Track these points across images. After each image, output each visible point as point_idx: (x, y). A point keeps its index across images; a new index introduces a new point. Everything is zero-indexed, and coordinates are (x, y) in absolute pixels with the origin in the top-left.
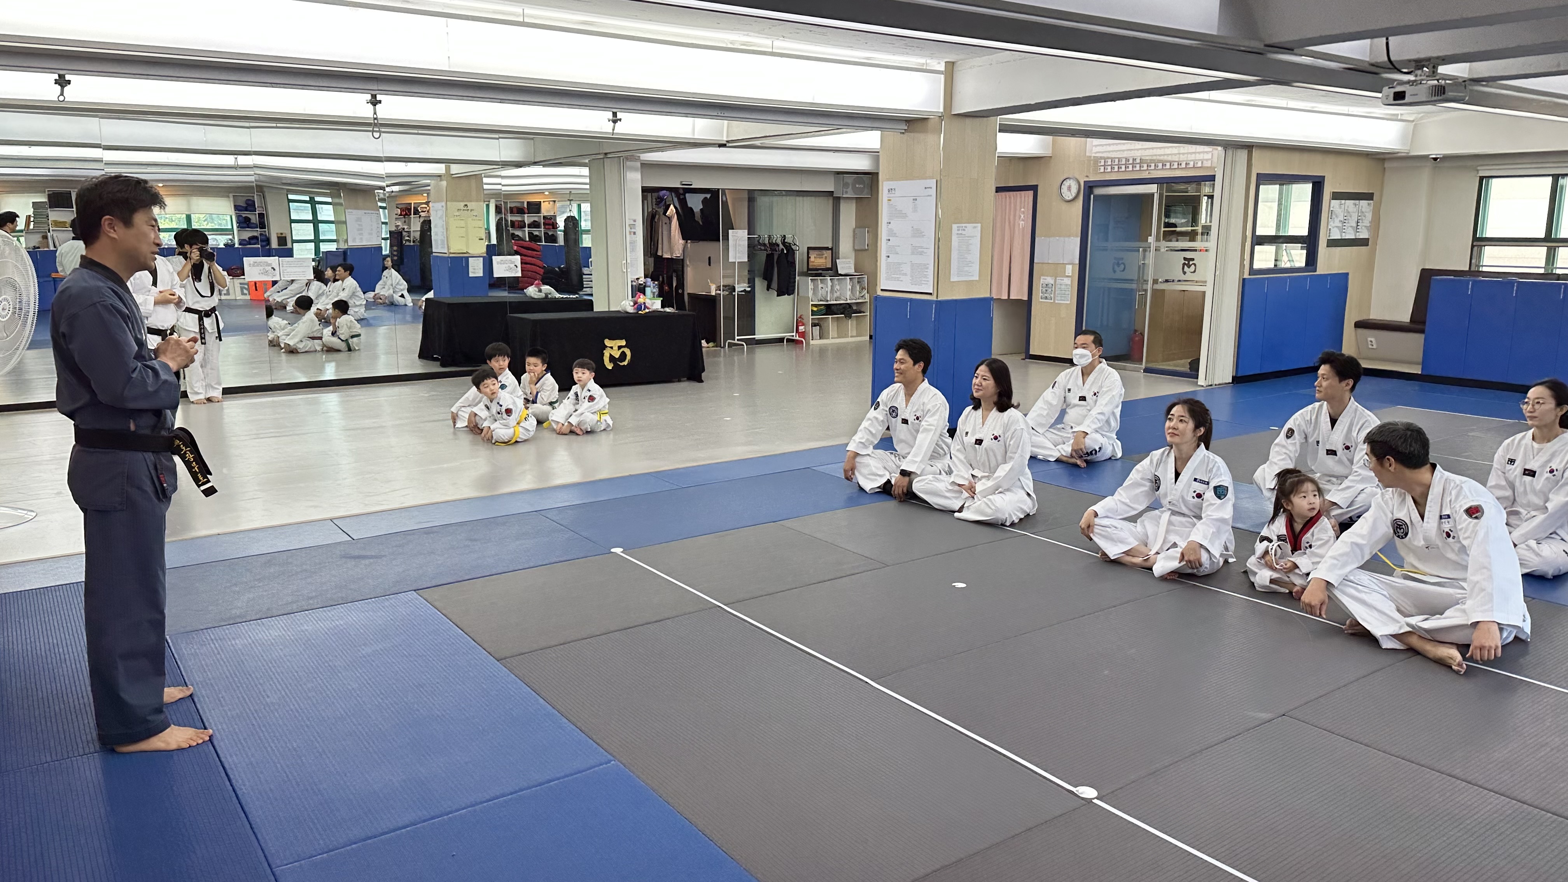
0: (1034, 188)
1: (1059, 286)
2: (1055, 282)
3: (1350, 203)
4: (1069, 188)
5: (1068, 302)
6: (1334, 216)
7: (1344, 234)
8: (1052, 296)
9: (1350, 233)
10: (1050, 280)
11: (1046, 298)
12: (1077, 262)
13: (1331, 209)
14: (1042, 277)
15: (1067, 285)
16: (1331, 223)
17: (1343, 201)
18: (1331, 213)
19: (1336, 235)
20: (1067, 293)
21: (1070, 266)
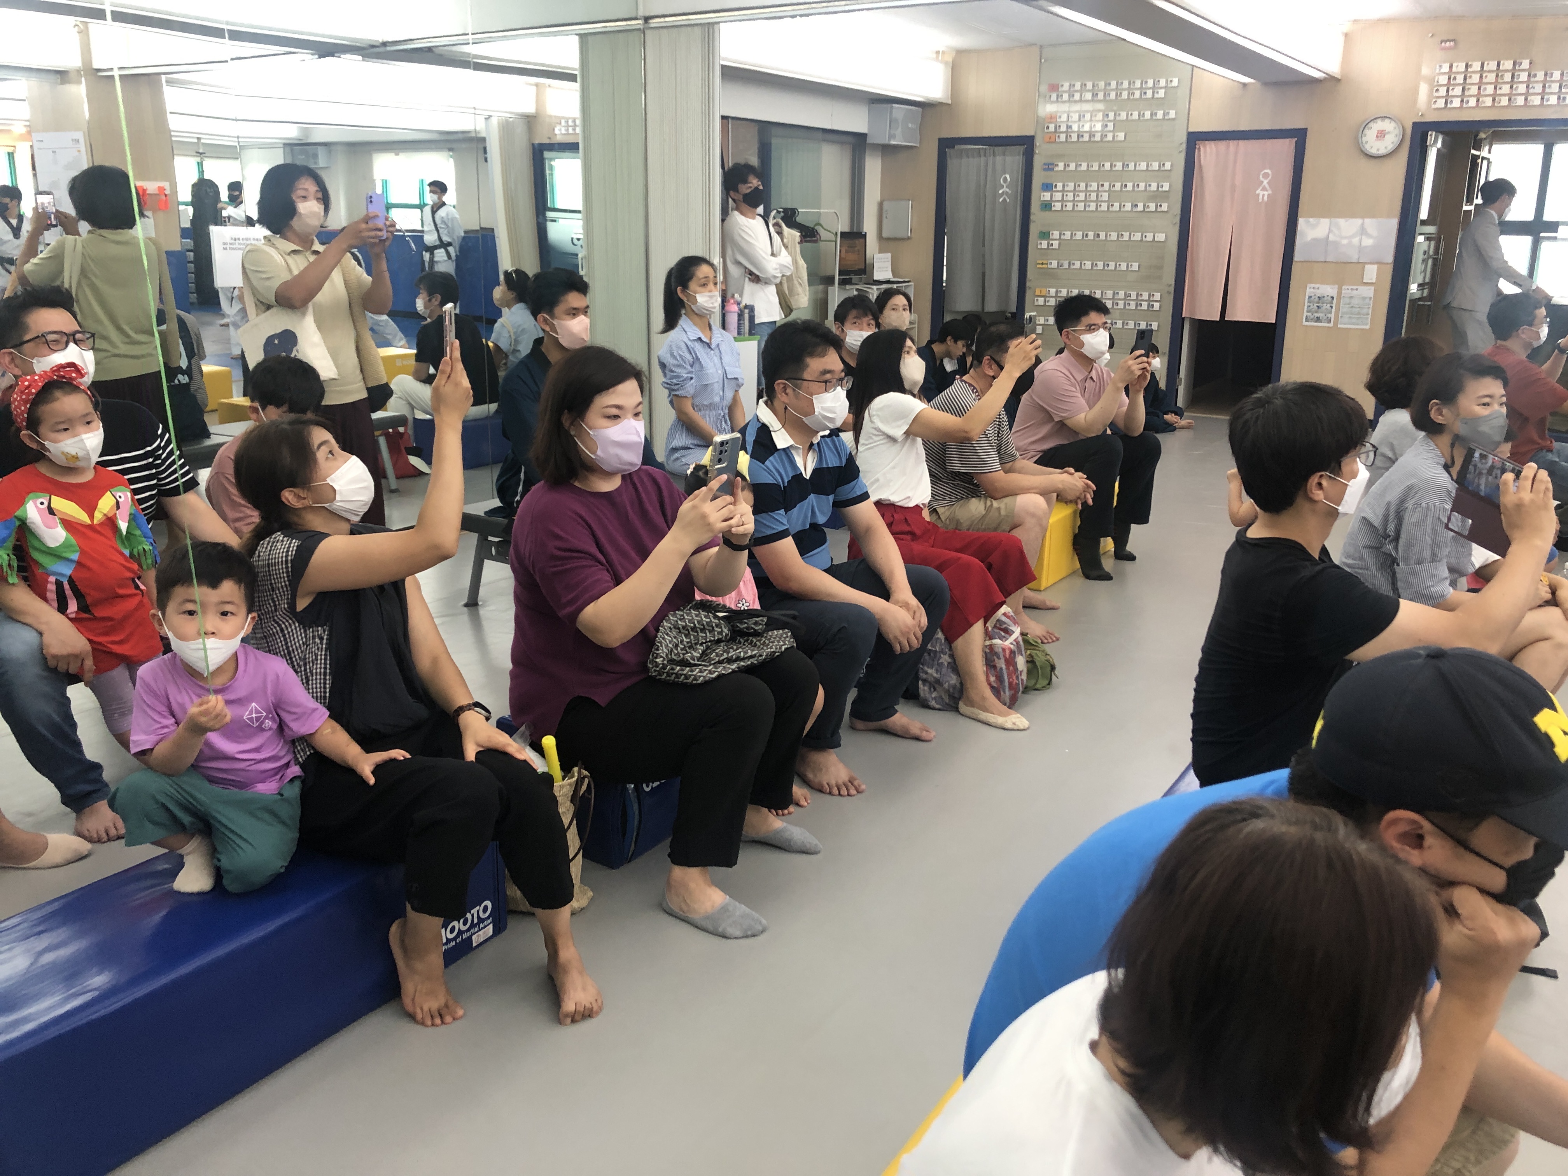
0: (1300, 136)
1: (1347, 300)
2: (1339, 293)
4: (1381, 135)
5: (1368, 327)
8: (1332, 316)
10: (1328, 290)
11: (1318, 319)
12: (1390, 258)
14: (1309, 286)
15: (1364, 298)
20: (1365, 311)
21: (1375, 267)
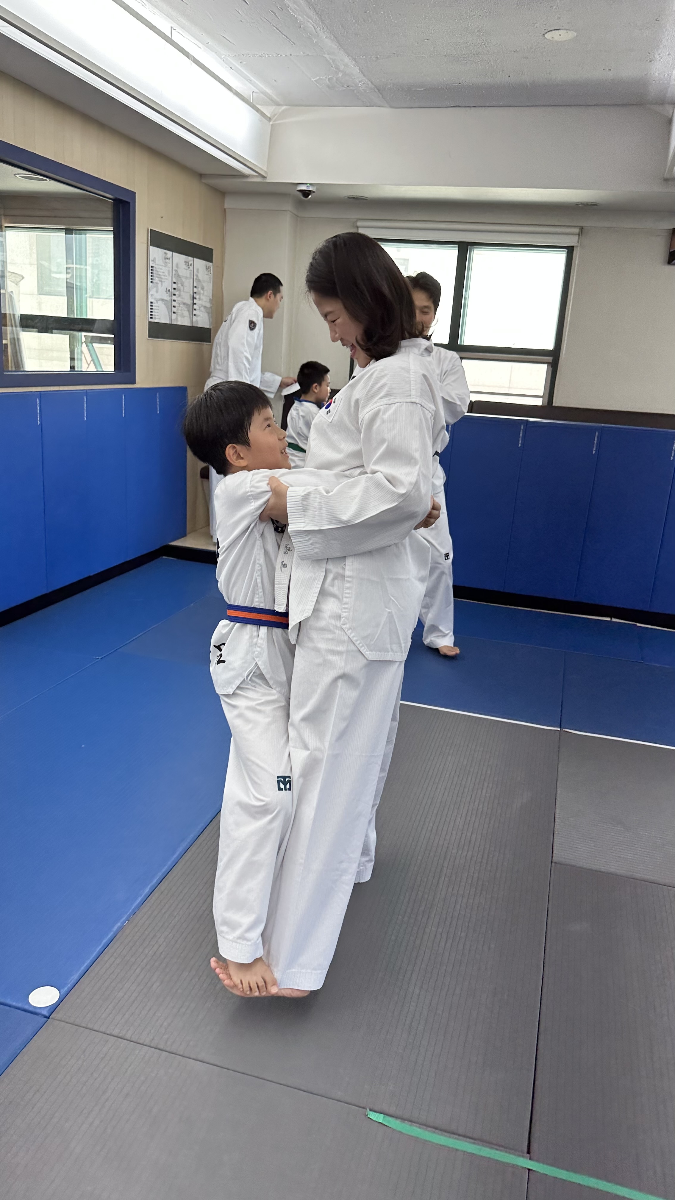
3: (179, 259)
6: (156, 280)
7: (174, 316)
9: (183, 316)
13: (151, 264)
16: (152, 292)
17: (169, 253)
18: (151, 270)
19: (162, 317)
